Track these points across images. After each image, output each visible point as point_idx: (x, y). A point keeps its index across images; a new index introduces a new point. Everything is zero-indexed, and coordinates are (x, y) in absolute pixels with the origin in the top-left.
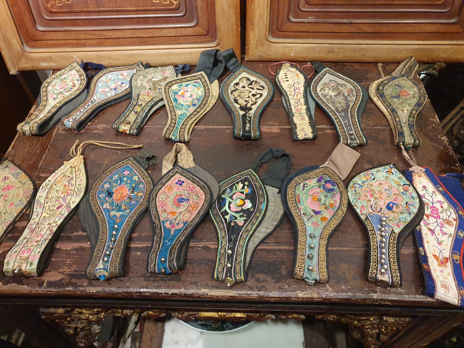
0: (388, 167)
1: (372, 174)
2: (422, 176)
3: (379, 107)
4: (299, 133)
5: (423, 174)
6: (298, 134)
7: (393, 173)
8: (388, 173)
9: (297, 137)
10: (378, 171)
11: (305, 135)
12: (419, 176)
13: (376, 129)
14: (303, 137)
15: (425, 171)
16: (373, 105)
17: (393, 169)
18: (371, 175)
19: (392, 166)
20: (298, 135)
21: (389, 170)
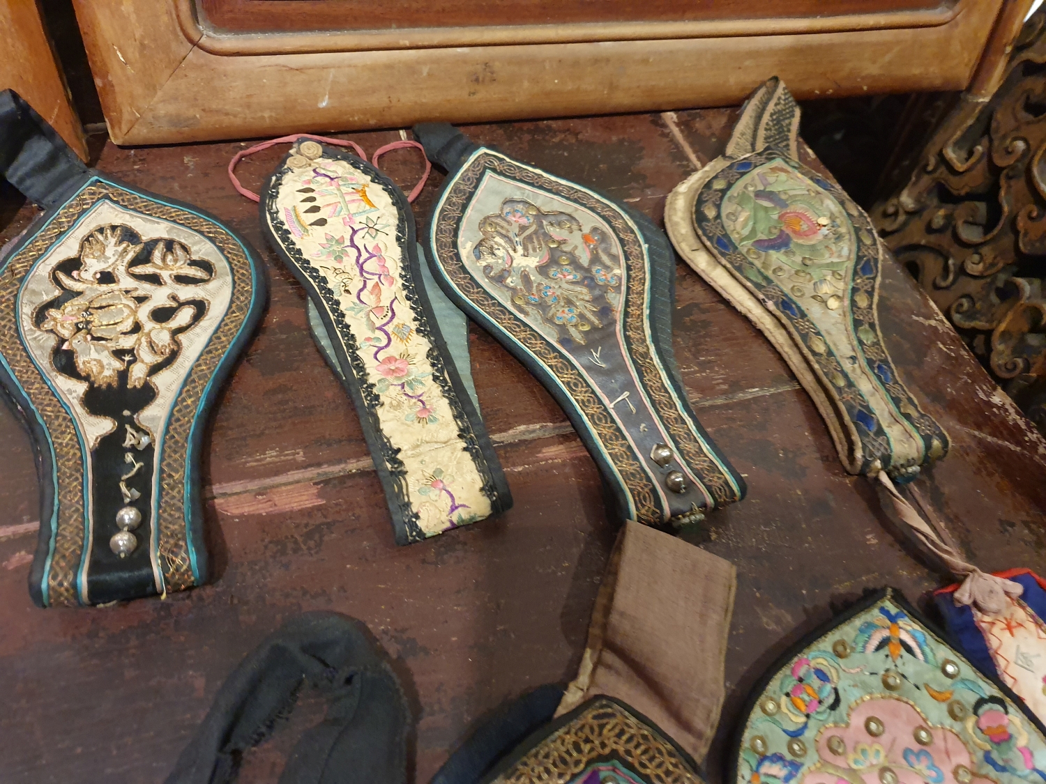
0: (874, 615)
1: (822, 675)
2: (1020, 625)
3: (725, 295)
4: (422, 504)
5: (1021, 614)
6: (415, 510)
7: (909, 650)
8: (886, 651)
9: (414, 526)
10: (840, 652)
11: (454, 508)
12: (1009, 628)
13: (745, 405)
14: (444, 517)
15: (1024, 596)
16: (699, 290)
17: (901, 623)
18: (815, 682)
19: (893, 610)
20: (417, 516)
21: (886, 633)
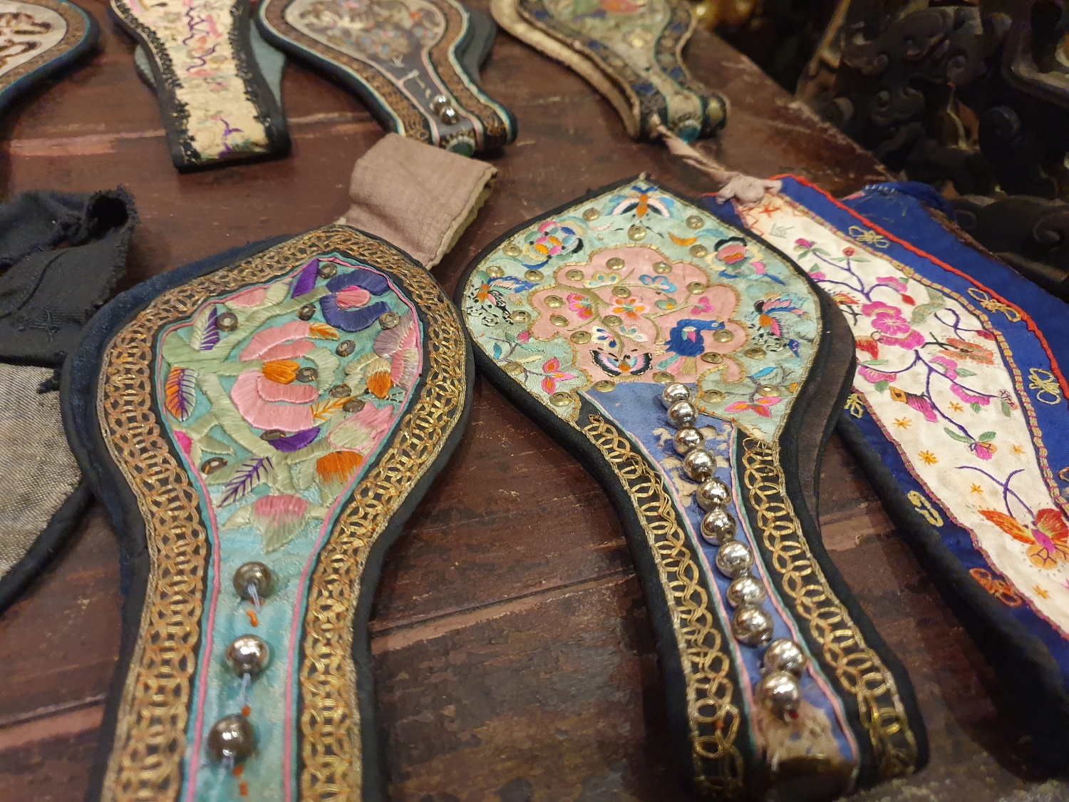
0: (627, 191)
1: (568, 231)
2: (777, 209)
4: (199, 130)
5: (778, 202)
7: (656, 210)
8: (634, 211)
9: (188, 146)
10: (587, 216)
11: (229, 131)
12: (767, 211)
14: (219, 140)
15: (784, 190)
17: (649, 194)
18: (561, 235)
19: (644, 186)
21: (637, 201)
